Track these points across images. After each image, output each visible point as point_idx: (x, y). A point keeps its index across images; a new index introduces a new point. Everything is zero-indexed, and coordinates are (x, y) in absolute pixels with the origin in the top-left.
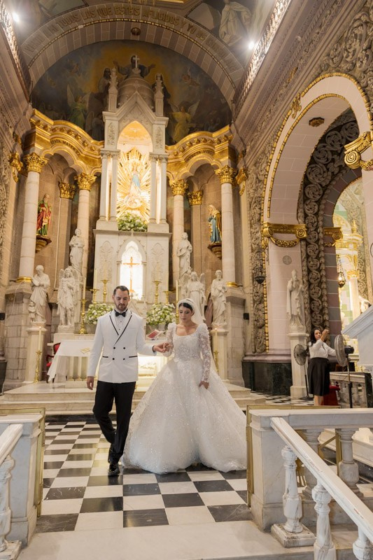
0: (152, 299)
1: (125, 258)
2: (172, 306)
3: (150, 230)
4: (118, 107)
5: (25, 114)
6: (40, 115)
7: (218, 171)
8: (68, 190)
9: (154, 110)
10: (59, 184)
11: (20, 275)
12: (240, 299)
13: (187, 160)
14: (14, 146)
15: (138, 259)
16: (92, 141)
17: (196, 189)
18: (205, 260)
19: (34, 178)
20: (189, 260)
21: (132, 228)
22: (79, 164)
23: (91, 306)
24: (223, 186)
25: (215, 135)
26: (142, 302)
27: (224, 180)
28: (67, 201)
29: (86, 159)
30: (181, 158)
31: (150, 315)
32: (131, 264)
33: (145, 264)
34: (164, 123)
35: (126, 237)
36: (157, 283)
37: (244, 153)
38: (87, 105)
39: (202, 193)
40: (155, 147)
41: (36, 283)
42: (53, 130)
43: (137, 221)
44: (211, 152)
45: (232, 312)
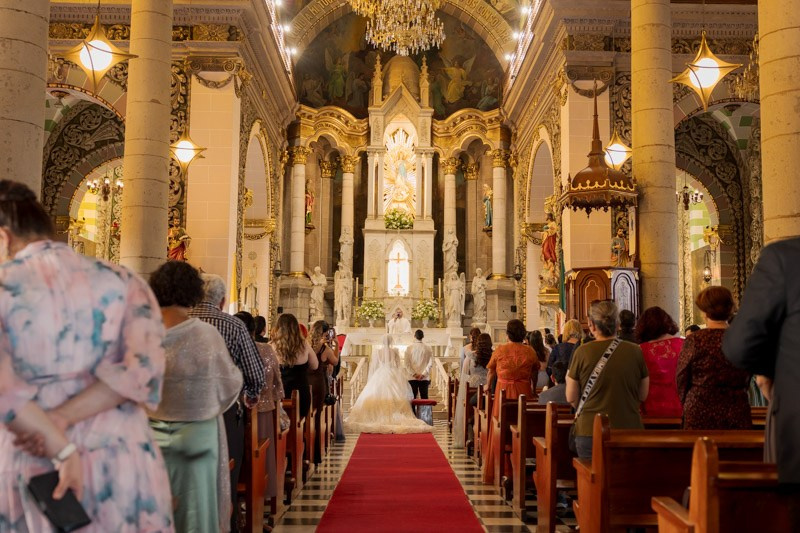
0: (417, 294)
1: (392, 255)
2: (435, 302)
3: (416, 228)
4: (383, 99)
5: (292, 111)
6: (306, 109)
7: (489, 153)
8: (329, 168)
9: (419, 101)
10: (320, 162)
11: (292, 269)
12: (509, 291)
13: (459, 135)
14: (283, 143)
15: (405, 255)
16: (355, 120)
17: (472, 161)
18: (481, 243)
19: (300, 171)
20: (455, 255)
21: (399, 226)
22: (341, 144)
23: (364, 302)
24: (495, 170)
25: (486, 116)
26: (408, 298)
27: (496, 164)
28: (328, 181)
29: (350, 138)
30: (452, 131)
31: (415, 311)
32: (398, 260)
33: (410, 262)
34: (430, 115)
35: (394, 235)
36: (422, 280)
37: (516, 134)
38: (347, 66)
39: (478, 165)
40: (421, 141)
41: (315, 283)
42: (317, 118)
43: (404, 219)
44: (483, 129)
45: (499, 306)
